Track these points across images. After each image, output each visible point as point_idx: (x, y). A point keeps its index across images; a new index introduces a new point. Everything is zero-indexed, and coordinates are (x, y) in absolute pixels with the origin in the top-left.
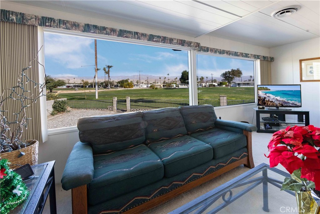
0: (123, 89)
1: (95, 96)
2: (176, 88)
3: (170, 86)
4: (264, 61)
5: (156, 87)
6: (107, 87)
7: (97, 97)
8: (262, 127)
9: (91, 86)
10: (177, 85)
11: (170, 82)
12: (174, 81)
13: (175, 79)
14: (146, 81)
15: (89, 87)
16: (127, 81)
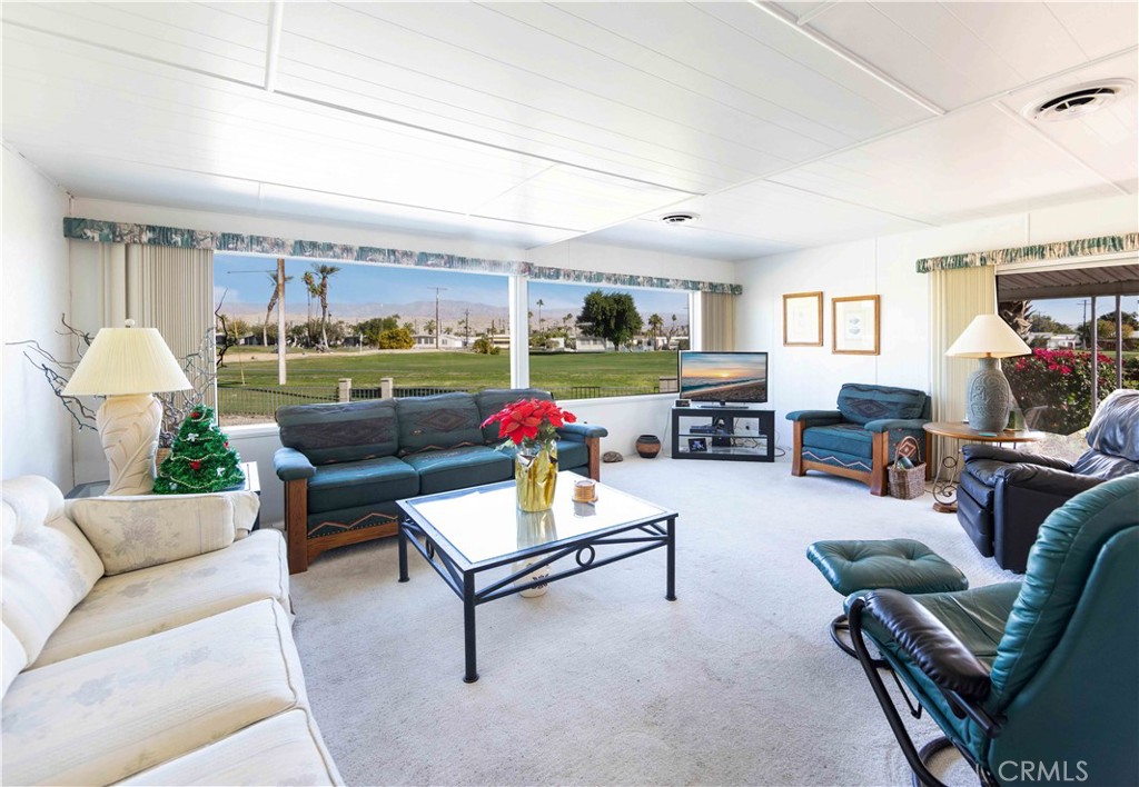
0: (375, 351)
1: (278, 375)
2: (567, 350)
3: (543, 345)
4: (714, 296)
5: (495, 346)
6: (318, 343)
7: (282, 380)
8: (683, 447)
9: (255, 340)
10: (568, 342)
11: (546, 330)
12: (562, 325)
13: (565, 319)
14: (460, 323)
15: (249, 341)
16: (389, 324)
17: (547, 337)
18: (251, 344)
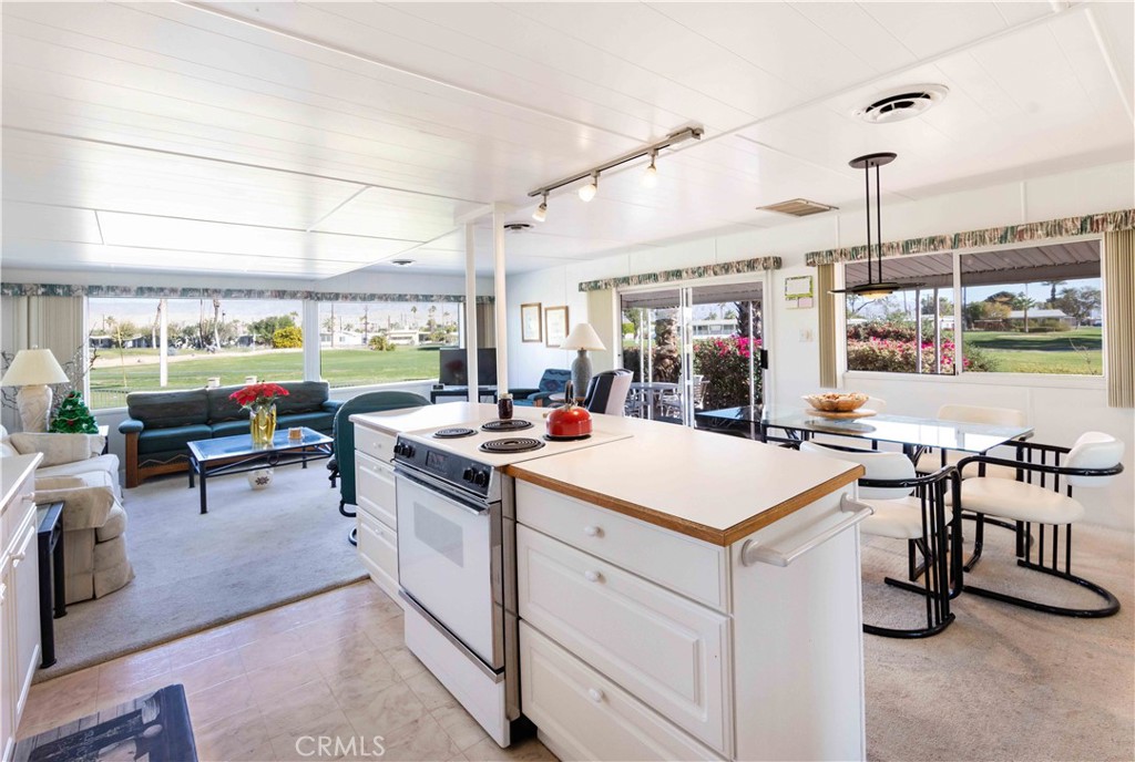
0: (269, 351)
1: (159, 378)
5: (392, 342)
7: (164, 381)
9: (143, 343)
15: (137, 343)
16: (285, 322)
17: (448, 331)
18: (139, 346)
